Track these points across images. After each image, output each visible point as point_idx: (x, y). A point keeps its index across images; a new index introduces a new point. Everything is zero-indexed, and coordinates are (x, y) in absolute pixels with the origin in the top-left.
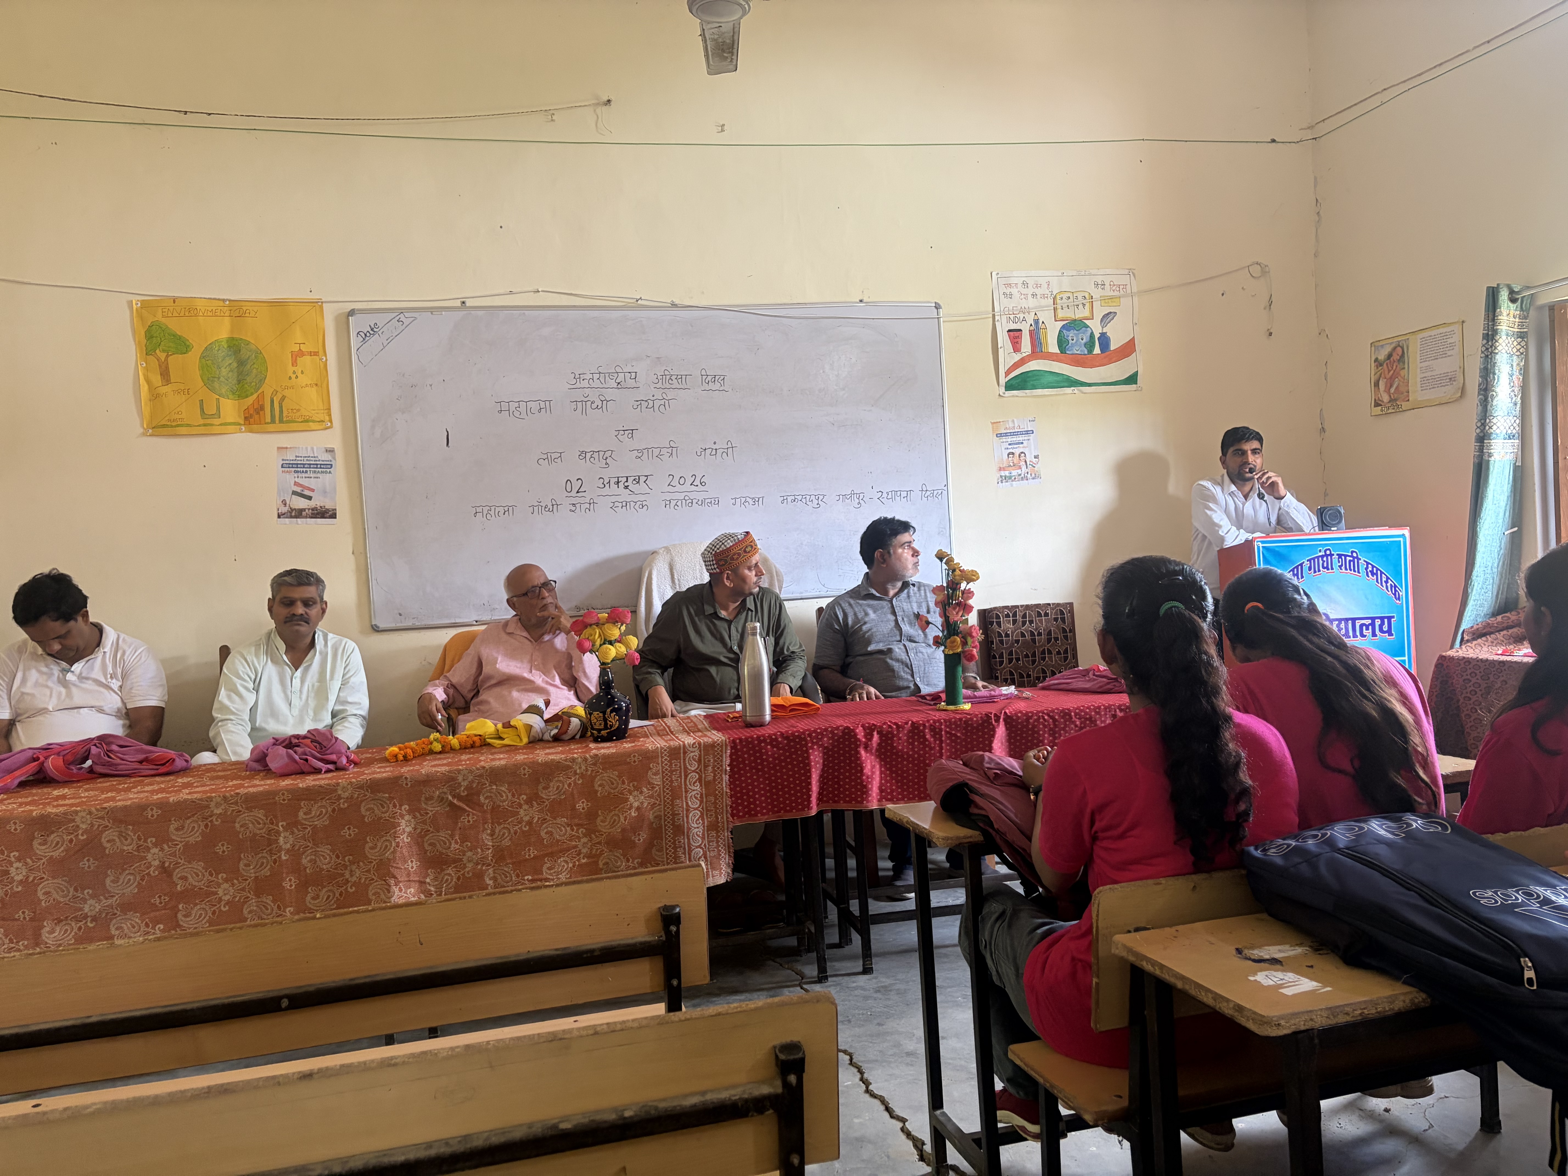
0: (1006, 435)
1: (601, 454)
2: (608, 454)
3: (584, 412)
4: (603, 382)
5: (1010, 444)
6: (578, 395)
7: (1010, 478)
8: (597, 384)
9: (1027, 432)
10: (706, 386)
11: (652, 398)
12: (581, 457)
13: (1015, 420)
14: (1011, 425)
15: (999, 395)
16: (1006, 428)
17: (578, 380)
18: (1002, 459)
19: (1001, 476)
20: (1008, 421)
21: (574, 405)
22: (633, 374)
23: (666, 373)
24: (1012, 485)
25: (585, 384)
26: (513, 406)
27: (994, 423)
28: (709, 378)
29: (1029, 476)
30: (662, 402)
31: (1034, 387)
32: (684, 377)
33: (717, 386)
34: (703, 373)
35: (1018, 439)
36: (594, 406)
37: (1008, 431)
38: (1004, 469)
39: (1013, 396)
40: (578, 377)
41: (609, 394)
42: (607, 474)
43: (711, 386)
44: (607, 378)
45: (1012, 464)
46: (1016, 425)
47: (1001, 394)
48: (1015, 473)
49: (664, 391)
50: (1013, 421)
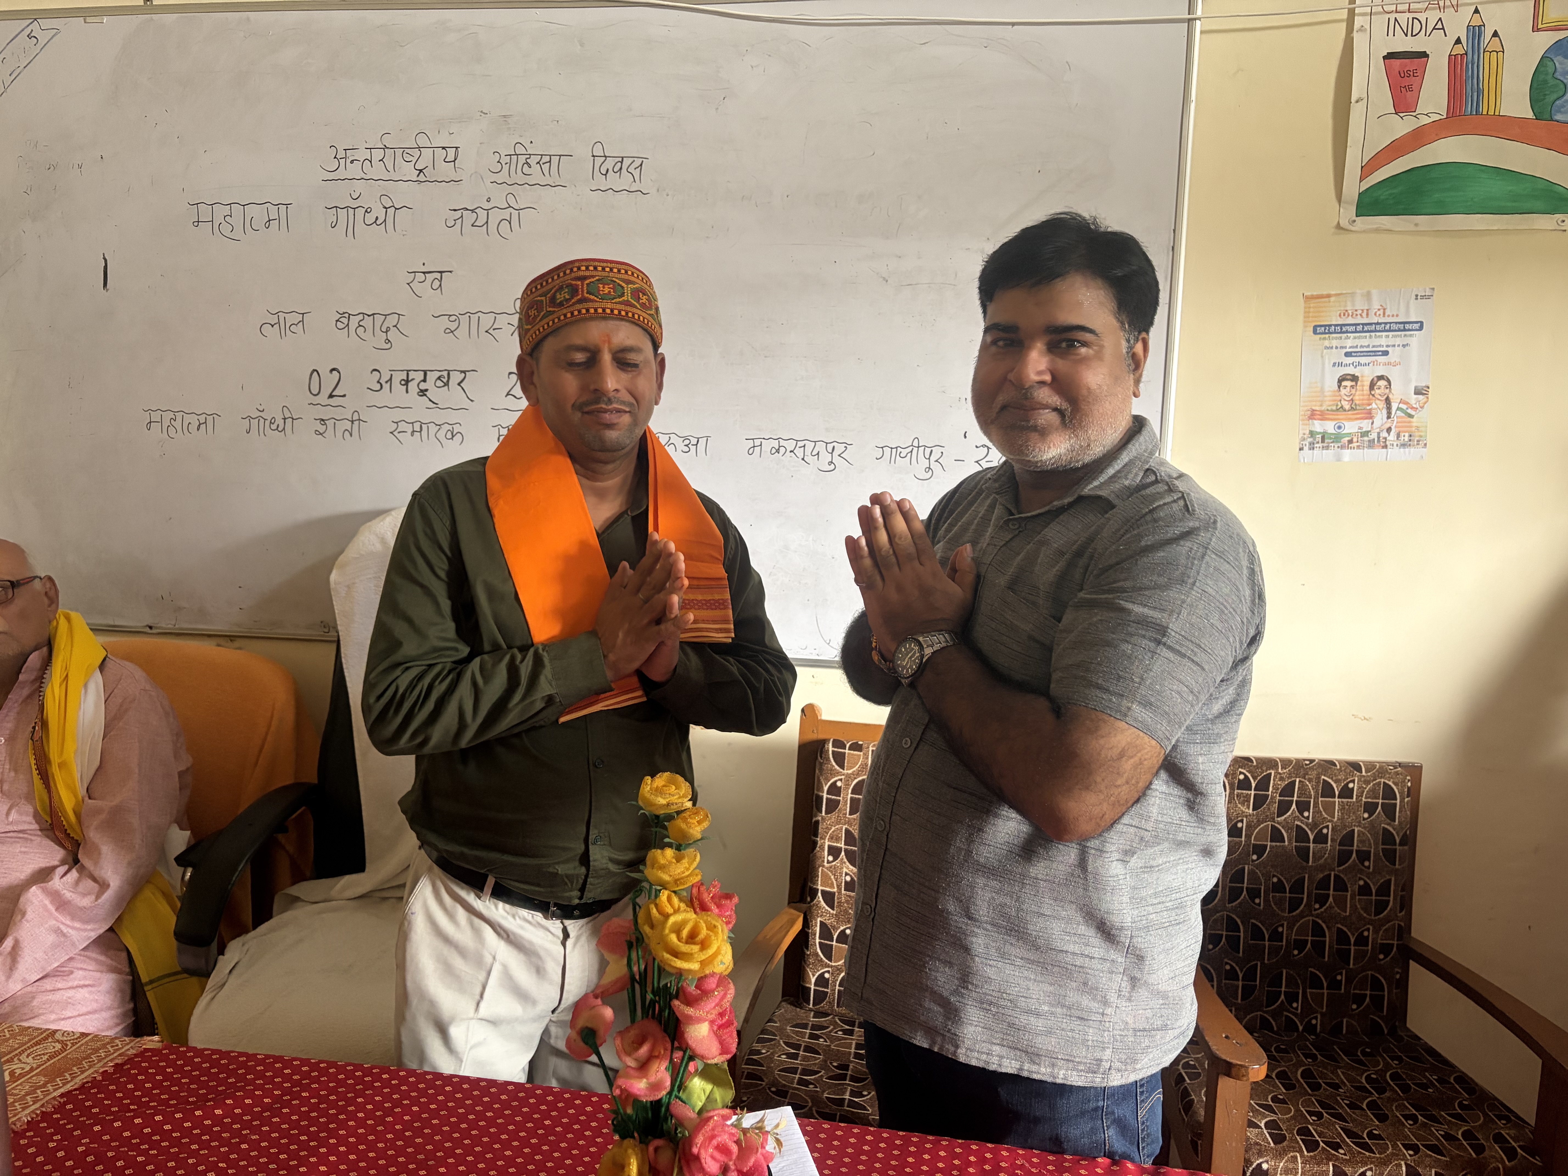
0: (1341, 329)
1: (379, 319)
2: (392, 320)
3: (351, 231)
4: (391, 168)
5: (1348, 354)
6: (341, 195)
7: (1337, 438)
8: (377, 171)
9: (1404, 327)
10: (603, 184)
11: (487, 206)
12: (340, 325)
13: (1375, 293)
14: (1360, 304)
15: (1338, 226)
16: (1345, 313)
17: (342, 161)
18: (1322, 390)
19: (1312, 434)
20: (1353, 294)
21: (331, 216)
22: (451, 153)
23: (520, 150)
24: (1339, 459)
25: (354, 170)
26: (221, 212)
27: (1313, 297)
28: (609, 164)
29: (1392, 437)
30: (506, 214)
31: (1442, 209)
32: (555, 160)
33: (625, 182)
34: (598, 151)
35: (1377, 342)
36: (370, 218)
37: (1350, 321)
38: (1323, 416)
39: (1377, 230)
40: (344, 156)
41: (402, 194)
42: (389, 362)
43: (613, 181)
44: (399, 159)
45: (1347, 407)
46: (1376, 306)
47: (1344, 223)
48: (1351, 427)
49: (510, 189)
50: (1368, 295)
